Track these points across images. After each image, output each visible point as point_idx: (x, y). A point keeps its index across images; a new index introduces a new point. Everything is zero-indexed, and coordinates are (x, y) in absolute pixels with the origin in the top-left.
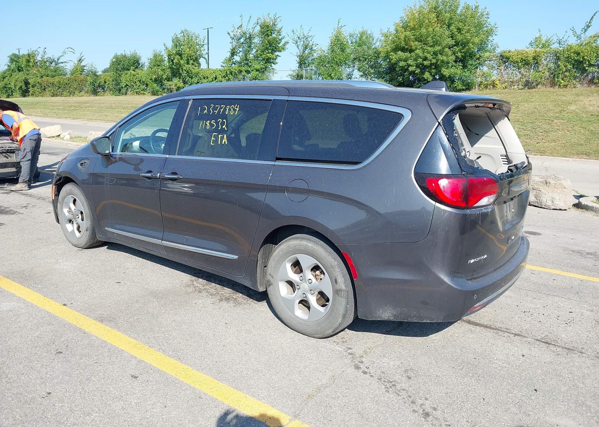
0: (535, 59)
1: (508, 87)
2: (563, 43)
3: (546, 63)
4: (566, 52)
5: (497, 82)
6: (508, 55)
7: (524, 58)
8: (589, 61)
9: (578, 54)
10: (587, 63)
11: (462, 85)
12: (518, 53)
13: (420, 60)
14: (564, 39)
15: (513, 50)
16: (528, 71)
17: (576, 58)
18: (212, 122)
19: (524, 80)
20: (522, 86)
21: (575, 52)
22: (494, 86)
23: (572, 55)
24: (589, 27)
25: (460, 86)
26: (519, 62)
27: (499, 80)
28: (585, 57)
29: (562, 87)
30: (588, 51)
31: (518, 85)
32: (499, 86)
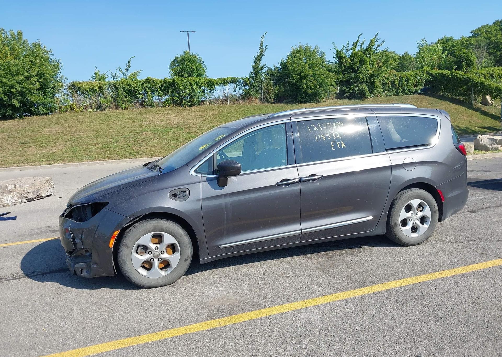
0: (101, 89)
1: (84, 110)
2: (116, 78)
3: (109, 92)
4: (122, 84)
5: (75, 107)
6: (79, 85)
7: (92, 88)
8: (138, 91)
9: (130, 85)
10: (137, 92)
11: (46, 109)
12: (87, 84)
13: (7, 89)
14: (116, 75)
15: (81, 82)
16: (96, 97)
17: (129, 89)
18: (326, 135)
19: (95, 104)
20: (95, 109)
21: (127, 85)
22: (72, 109)
23: (126, 86)
24: (129, 67)
25: (44, 111)
26: (89, 90)
27: (75, 105)
28: (135, 88)
29: (124, 109)
30: (136, 84)
31: (91, 109)
32: (77, 110)
